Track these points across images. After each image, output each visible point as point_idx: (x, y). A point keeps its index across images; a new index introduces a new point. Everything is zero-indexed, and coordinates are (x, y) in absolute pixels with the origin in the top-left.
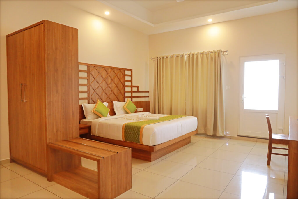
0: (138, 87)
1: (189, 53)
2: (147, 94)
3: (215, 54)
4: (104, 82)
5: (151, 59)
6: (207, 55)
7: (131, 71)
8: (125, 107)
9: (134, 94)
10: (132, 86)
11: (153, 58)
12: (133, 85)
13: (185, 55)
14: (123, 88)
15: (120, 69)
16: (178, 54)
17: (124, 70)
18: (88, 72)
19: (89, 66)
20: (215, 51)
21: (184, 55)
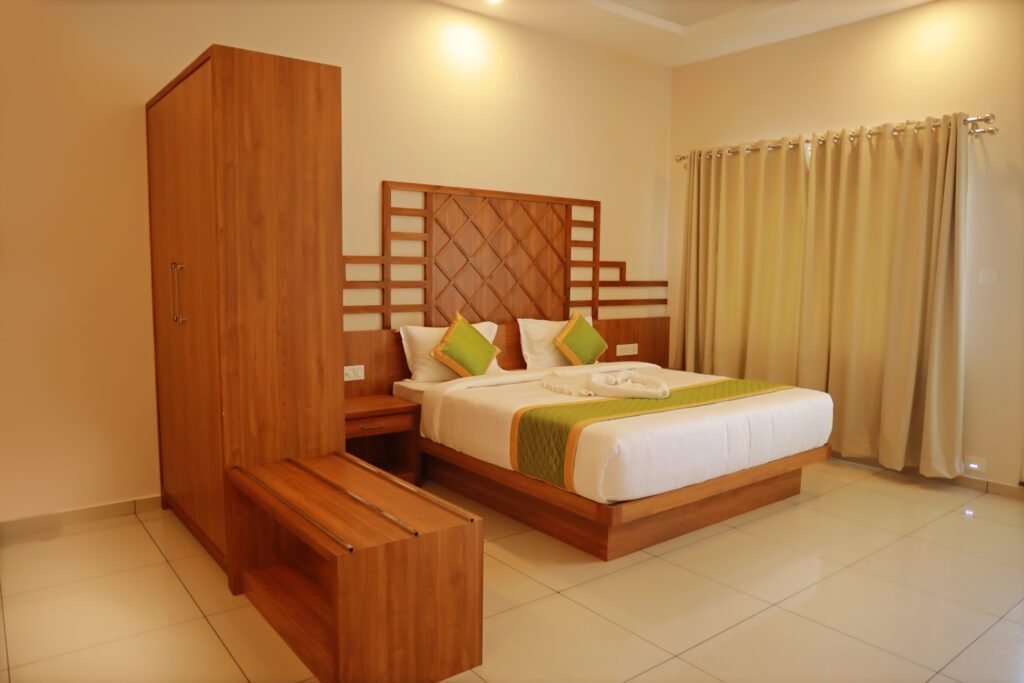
0: (621, 266)
1: (821, 134)
2: (658, 293)
3: (935, 136)
4: (486, 251)
5: (677, 160)
6: (901, 139)
7: (596, 206)
8: (560, 340)
9: (605, 294)
10: (596, 264)
11: (682, 155)
12: (603, 258)
13: (807, 141)
14: (562, 272)
15: (551, 202)
16: (779, 138)
17: (568, 204)
18: (427, 214)
19: (430, 193)
20: (937, 120)
21: (803, 145)
